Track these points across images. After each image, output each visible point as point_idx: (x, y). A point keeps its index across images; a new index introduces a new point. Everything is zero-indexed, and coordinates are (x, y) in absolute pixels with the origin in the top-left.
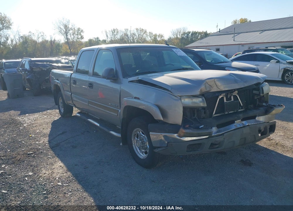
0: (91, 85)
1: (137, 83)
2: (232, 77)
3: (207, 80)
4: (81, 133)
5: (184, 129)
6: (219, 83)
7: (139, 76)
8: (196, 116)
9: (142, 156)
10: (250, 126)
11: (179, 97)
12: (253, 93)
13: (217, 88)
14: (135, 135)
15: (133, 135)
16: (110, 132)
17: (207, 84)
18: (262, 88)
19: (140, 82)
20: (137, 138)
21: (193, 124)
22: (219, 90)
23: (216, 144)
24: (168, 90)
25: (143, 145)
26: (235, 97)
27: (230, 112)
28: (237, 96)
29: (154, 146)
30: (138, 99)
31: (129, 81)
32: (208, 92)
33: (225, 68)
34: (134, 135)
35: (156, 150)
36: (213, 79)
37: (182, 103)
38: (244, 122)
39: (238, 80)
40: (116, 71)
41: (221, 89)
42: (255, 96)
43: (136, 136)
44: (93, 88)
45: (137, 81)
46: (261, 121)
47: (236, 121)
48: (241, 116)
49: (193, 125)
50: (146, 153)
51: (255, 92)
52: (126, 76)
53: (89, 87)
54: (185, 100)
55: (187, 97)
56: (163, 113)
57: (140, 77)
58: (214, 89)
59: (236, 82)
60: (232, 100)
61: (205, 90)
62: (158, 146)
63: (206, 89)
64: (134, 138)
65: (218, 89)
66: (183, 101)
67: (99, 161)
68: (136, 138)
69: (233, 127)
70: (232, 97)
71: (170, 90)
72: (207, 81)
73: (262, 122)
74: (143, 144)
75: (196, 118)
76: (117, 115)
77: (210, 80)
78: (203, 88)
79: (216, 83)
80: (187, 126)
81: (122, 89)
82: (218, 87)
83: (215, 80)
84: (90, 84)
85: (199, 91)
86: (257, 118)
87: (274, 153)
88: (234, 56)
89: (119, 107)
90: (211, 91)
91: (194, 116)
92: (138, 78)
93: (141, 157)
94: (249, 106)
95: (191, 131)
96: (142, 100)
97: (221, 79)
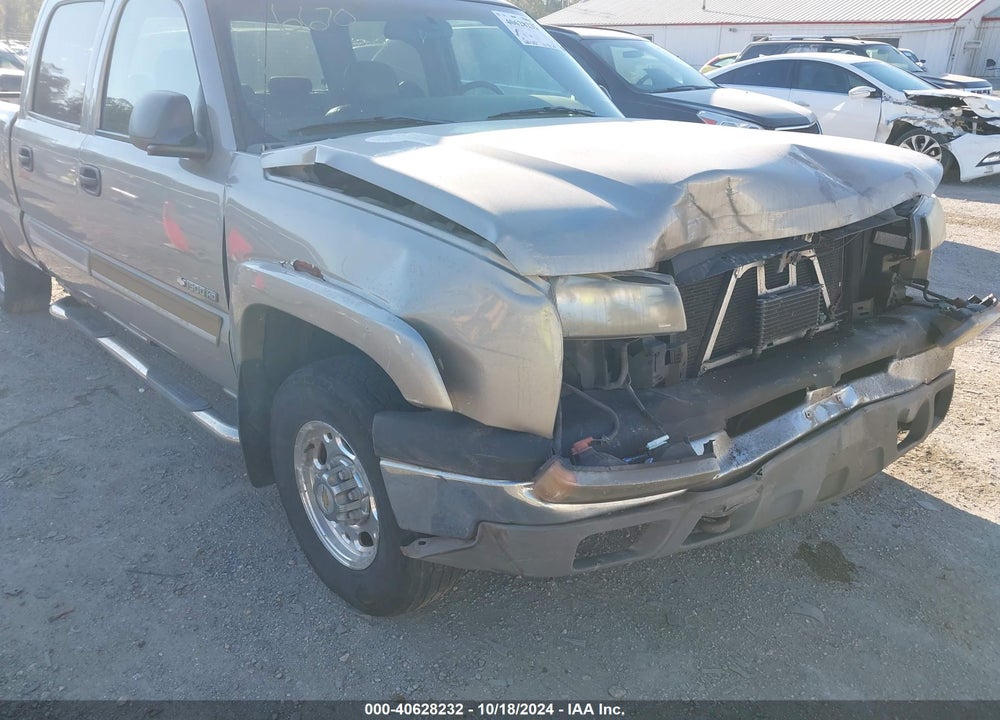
0: (92, 180)
1: (311, 181)
2: (808, 168)
3: (691, 184)
4: (77, 398)
5: (572, 470)
6: (748, 202)
7: (318, 145)
8: (623, 378)
9: (348, 551)
10: (869, 409)
11: (543, 284)
12: (876, 241)
13: (735, 224)
14: (311, 446)
15: (299, 447)
16: (196, 414)
17: (690, 204)
18: (923, 221)
19: (325, 176)
20: (323, 461)
21: (613, 428)
22: (746, 238)
23: (725, 519)
24: (480, 240)
25: (350, 507)
26: (806, 267)
27: (777, 342)
28: (812, 262)
29: (403, 525)
30: (316, 274)
31: (265, 170)
32: (692, 251)
33: (698, 111)
34: (306, 451)
35: (415, 552)
36: (723, 179)
37: (560, 319)
38: (844, 392)
39: (835, 185)
40: (204, 109)
41: (756, 230)
42: (885, 258)
43: (316, 451)
44: (99, 194)
45: (307, 168)
46: (908, 383)
47: (811, 390)
48: (837, 364)
49: (616, 433)
50: (366, 540)
51: (884, 238)
52: (254, 138)
53: (85, 186)
54: (572, 298)
55: (589, 280)
56: (453, 365)
57: (324, 151)
58: (726, 234)
59: (826, 193)
60: (790, 284)
61: (682, 242)
62: (421, 530)
63: (686, 234)
64: (309, 461)
65: (742, 231)
66: (561, 299)
67: (136, 571)
68: (316, 461)
69: (801, 421)
70: (793, 269)
71: (491, 237)
72: (694, 186)
73: (913, 382)
74: (349, 501)
75: (625, 390)
76: (219, 340)
77: (706, 183)
78: (672, 230)
79: (734, 197)
80: (584, 445)
81: (231, 200)
82: (743, 220)
83: (734, 185)
84: (88, 172)
85: (654, 243)
86: (892, 367)
87: (930, 506)
88: (706, 66)
89: (223, 303)
90: (706, 244)
91: (615, 377)
92: (312, 153)
93: (345, 560)
94: (856, 306)
95: (605, 475)
96: (331, 280)
97: (760, 177)
